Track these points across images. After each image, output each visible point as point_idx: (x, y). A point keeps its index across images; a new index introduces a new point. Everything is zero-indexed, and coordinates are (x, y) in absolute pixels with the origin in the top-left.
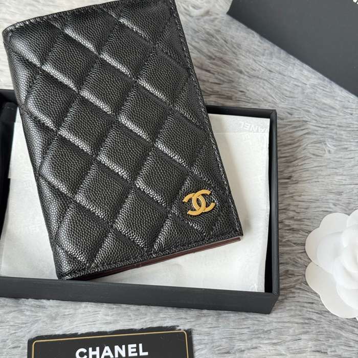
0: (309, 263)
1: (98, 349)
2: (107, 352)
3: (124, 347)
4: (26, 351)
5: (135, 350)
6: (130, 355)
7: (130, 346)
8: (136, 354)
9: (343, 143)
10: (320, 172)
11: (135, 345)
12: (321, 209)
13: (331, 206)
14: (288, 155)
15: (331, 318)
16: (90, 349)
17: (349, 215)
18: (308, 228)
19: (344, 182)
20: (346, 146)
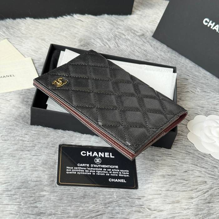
0: (189, 132)
1: (91, 152)
2: (95, 154)
3: (103, 153)
4: (58, 149)
5: (108, 155)
6: (106, 156)
7: (106, 153)
8: (109, 157)
9: (204, 89)
10: (194, 99)
11: (108, 153)
12: (194, 112)
13: (199, 111)
14: (179, 91)
15: (199, 152)
16: (88, 152)
17: (207, 116)
18: (188, 119)
19: (205, 103)
20: (206, 91)
